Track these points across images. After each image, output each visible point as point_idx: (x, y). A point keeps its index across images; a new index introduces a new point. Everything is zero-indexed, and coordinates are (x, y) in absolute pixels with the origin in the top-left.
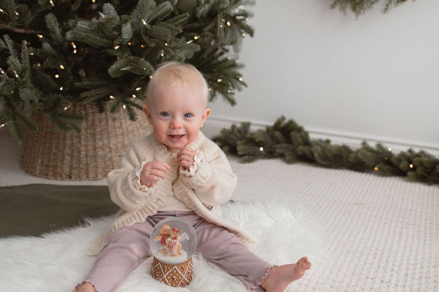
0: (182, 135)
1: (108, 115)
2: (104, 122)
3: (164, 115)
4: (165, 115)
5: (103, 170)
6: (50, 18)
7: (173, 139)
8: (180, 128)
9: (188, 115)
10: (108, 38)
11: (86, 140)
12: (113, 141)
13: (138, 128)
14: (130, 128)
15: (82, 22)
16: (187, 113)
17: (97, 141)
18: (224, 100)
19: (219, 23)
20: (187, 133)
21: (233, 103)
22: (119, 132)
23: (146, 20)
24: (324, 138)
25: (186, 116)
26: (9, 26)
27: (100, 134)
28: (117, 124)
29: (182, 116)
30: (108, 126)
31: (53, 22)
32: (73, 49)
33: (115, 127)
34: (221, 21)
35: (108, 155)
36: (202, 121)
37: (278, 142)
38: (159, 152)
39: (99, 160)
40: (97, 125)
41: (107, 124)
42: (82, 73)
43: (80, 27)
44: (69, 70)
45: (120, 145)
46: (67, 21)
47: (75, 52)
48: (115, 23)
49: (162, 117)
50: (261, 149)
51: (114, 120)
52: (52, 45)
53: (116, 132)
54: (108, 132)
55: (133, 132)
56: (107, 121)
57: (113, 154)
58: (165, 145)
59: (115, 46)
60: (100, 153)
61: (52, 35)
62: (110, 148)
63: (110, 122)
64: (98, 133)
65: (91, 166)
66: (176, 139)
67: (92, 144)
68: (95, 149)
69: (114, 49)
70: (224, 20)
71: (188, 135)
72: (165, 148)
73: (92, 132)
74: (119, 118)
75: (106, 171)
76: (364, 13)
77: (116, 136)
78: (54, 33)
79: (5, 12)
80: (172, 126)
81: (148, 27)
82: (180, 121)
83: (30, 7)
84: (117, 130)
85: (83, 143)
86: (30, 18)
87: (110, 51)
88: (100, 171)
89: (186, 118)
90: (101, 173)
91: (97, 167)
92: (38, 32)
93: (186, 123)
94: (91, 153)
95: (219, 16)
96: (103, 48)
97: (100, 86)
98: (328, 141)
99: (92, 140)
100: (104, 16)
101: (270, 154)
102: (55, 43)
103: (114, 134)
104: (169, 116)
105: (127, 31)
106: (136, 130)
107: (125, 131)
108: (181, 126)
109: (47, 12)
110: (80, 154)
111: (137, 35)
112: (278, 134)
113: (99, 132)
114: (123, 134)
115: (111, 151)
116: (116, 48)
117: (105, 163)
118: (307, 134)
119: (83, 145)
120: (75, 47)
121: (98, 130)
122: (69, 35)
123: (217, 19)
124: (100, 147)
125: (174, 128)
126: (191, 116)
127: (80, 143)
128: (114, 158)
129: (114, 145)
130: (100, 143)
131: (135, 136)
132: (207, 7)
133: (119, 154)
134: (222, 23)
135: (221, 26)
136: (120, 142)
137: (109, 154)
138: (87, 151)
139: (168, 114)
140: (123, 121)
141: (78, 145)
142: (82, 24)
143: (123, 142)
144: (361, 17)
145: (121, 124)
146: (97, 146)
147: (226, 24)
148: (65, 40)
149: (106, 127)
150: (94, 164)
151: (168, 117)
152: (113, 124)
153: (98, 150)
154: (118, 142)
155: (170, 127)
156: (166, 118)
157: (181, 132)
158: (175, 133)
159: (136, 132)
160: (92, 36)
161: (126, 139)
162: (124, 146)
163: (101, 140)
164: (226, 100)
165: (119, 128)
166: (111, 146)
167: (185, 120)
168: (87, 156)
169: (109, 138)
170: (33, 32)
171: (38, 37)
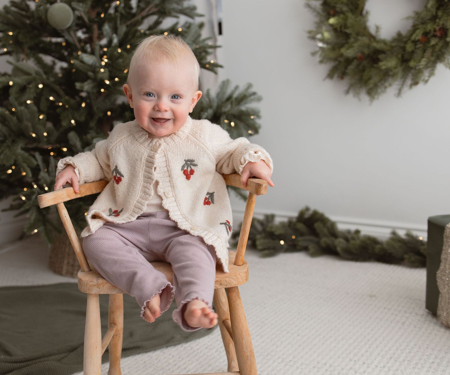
0: (169, 120)
3: (148, 95)
4: (150, 95)
6: (72, 136)
7: (156, 123)
8: (166, 111)
9: (175, 97)
16: (175, 93)
20: (174, 118)
24: (353, 228)
25: (173, 97)
29: (169, 98)
31: (74, 139)
34: (224, 124)
36: (191, 105)
37: (302, 235)
38: (138, 140)
49: (146, 97)
50: (282, 242)
58: (147, 131)
66: (158, 124)
71: (175, 119)
72: (146, 134)
76: (378, 98)
79: (37, 136)
80: (157, 109)
82: (166, 103)
86: (56, 134)
89: (173, 99)
92: (62, 146)
93: (173, 106)
95: (222, 119)
98: (357, 232)
101: (292, 248)
104: (155, 97)
108: (168, 109)
109: (69, 131)
112: (300, 226)
118: (333, 224)
125: (159, 111)
126: (179, 97)
132: (210, 111)
134: (226, 126)
139: (153, 94)
144: (376, 102)
147: (230, 125)
151: (153, 98)
155: (154, 109)
156: (150, 98)
157: (167, 115)
158: (159, 115)
167: (172, 102)
170: (58, 146)
171: (63, 151)
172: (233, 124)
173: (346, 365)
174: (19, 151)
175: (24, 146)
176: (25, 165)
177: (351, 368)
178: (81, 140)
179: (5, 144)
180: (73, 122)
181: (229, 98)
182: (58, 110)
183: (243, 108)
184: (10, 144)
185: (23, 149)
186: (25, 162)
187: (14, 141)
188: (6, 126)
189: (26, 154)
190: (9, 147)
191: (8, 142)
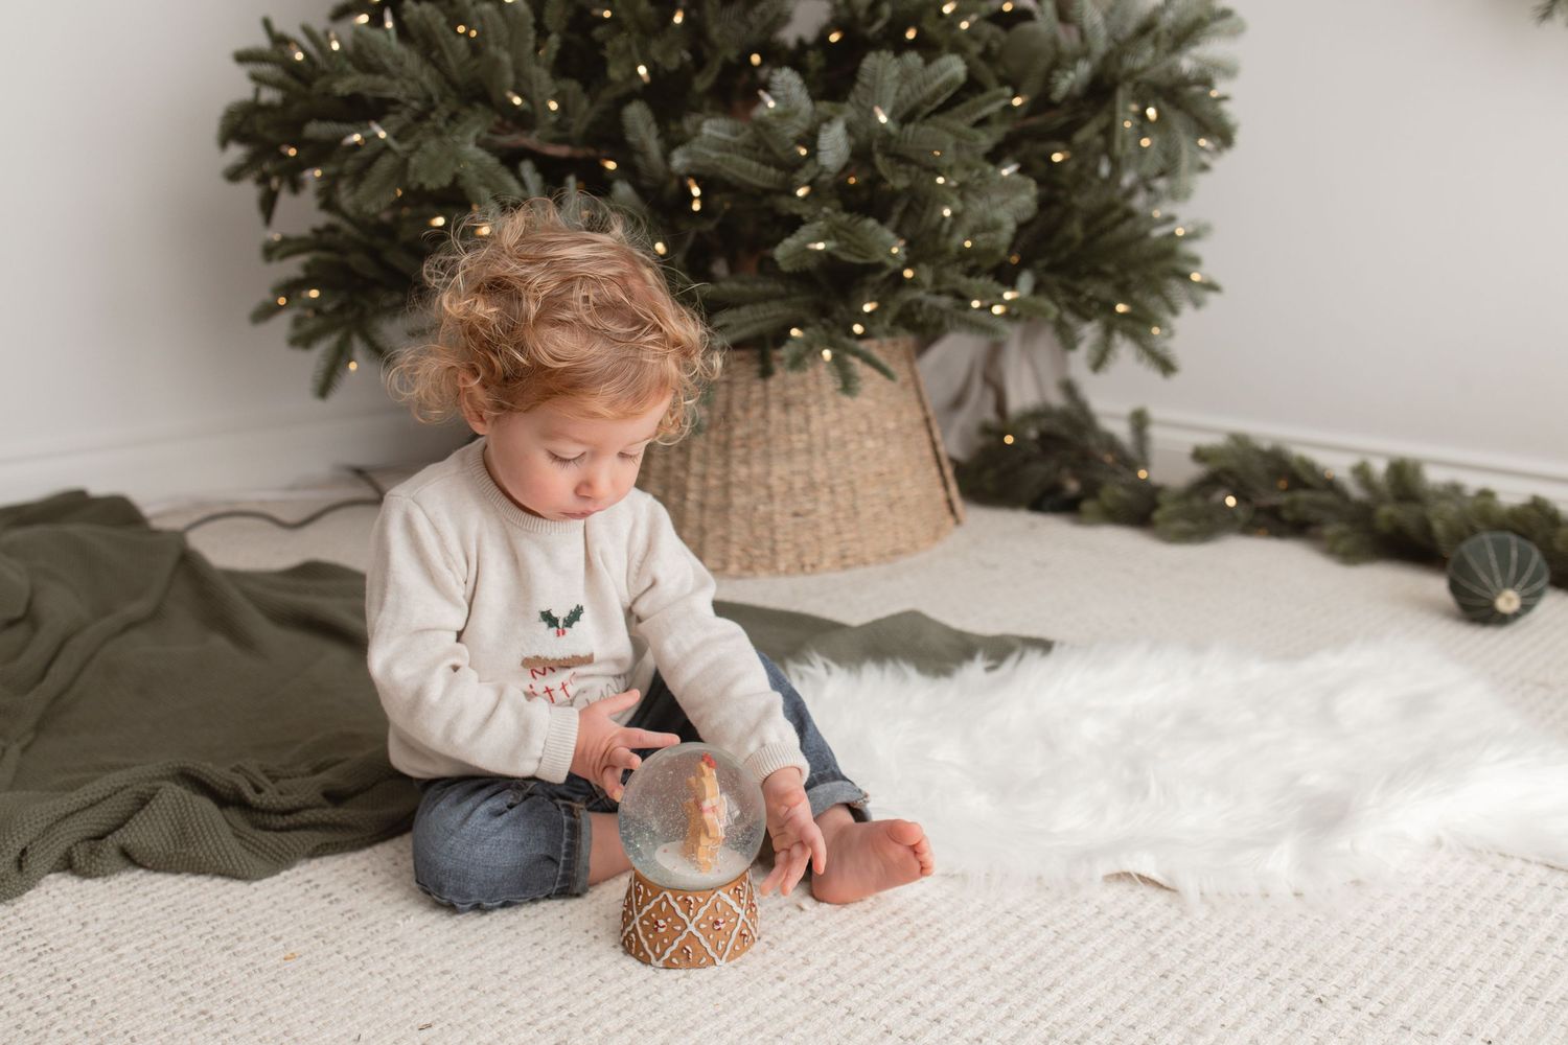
1: (772, 391)
2: (756, 412)
5: (743, 550)
6: (637, 115)
10: (779, 165)
11: (705, 461)
12: (780, 469)
13: (859, 433)
14: (834, 433)
15: (713, 122)
17: (735, 465)
18: (1139, 359)
19: (1120, 114)
21: (1166, 366)
22: (799, 440)
23: (888, 110)
26: (531, 140)
27: (743, 446)
28: (796, 418)
30: (768, 422)
31: (641, 126)
32: (692, 198)
33: (788, 426)
34: (1126, 110)
35: (762, 508)
39: (735, 519)
40: (737, 420)
41: (764, 416)
42: (720, 268)
43: (710, 136)
44: (679, 258)
45: (799, 483)
46: (679, 119)
47: (696, 206)
48: (800, 124)
51: (787, 405)
52: (639, 190)
53: (789, 440)
54: (768, 441)
55: (844, 444)
56: (767, 408)
57: (777, 506)
59: (798, 187)
60: (739, 500)
61: (638, 159)
62: (769, 487)
63: (775, 412)
64: (738, 443)
65: (710, 536)
67: (719, 472)
68: (726, 487)
69: (795, 195)
70: (1134, 107)
73: (723, 438)
74: (802, 403)
75: (750, 556)
77: (790, 454)
78: (644, 154)
79: (527, 106)
81: (893, 129)
83: (586, 87)
84: (795, 437)
85: (696, 467)
86: (586, 112)
87: (784, 203)
88: (735, 551)
90: (738, 558)
91: (726, 540)
92: (604, 153)
94: (714, 499)
95: (1121, 95)
96: (767, 192)
97: (767, 298)
99: (720, 461)
100: (772, 104)
102: (645, 183)
103: (784, 447)
105: (834, 145)
106: (852, 441)
107: (818, 440)
109: (628, 98)
110: (684, 498)
111: (860, 155)
113: (742, 438)
114: (809, 451)
115: (771, 497)
116: (801, 192)
117: (752, 532)
119: (696, 475)
120: (696, 191)
121: (739, 432)
122: (679, 160)
123: (1114, 103)
124: (741, 484)
127: (685, 466)
128: (777, 518)
129: (781, 478)
130: (743, 471)
131: (847, 457)
132: (1084, 69)
133: (795, 508)
134: (1131, 117)
135: (1128, 124)
136: (799, 473)
137: (765, 504)
138: (704, 492)
140: (814, 410)
141: (682, 474)
142: (713, 128)
143: (808, 473)
145: (808, 419)
146: (733, 479)
147: (1143, 116)
148: (670, 174)
149: (761, 425)
150: (720, 532)
152: (782, 417)
153: (735, 491)
154: (793, 473)
159: (852, 446)
160: (738, 159)
161: (818, 464)
162: (812, 486)
163: (746, 462)
164: (1146, 359)
165: (800, 431)
166: (774, 481)
168: (702, 506)
169: (767, 456)
170: (591, 152)
171: (604, 169)
172: (1151, 113)
173: (1481, 886)
174: (471, 149)
175: (485, 135)
176: (485, 193)
177: (1498, 897)
178: (664, 134)
179: (427, 125)
180: (642, 70)
181: (1146, 28)
182: (599, 32)
183: (1186, 63)
184: (441, 124)
185: (480, 144)
186: (486, 185)
187: (453, 117)
188: (436, 64)
189: (491, 161)
190: (438, 133)
191: (438, 118)
